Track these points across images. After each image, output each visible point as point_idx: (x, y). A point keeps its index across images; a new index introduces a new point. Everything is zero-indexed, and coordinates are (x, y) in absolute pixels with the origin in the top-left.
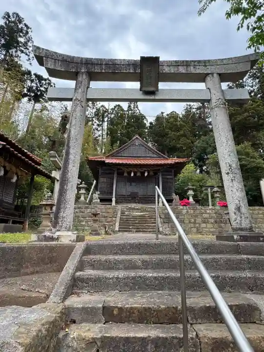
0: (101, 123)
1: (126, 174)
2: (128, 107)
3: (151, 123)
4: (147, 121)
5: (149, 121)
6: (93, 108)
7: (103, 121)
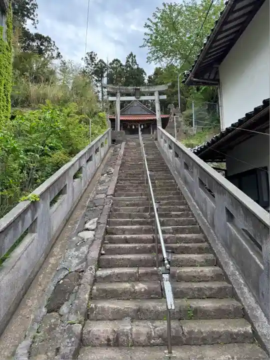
0: (100, 79)
1: (129, 127)
2: (127, 62)
3: (150, 77)
4: (145, 74)
5: (148, 75)
6: (93, 65)
7: (102, 77)
